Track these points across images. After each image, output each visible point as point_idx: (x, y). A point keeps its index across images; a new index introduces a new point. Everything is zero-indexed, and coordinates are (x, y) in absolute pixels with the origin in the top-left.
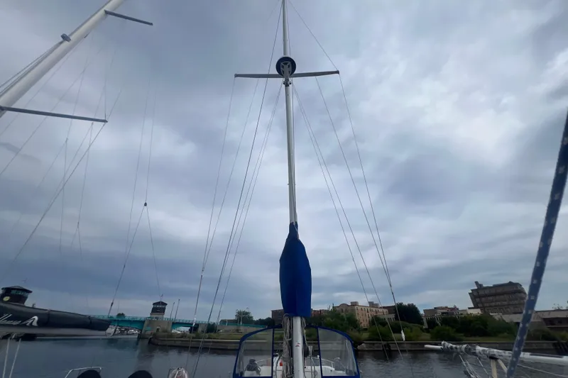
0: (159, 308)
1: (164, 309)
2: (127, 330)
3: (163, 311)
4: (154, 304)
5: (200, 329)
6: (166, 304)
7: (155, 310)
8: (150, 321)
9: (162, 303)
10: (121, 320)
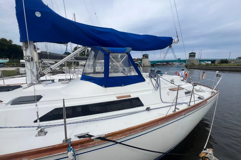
0: (192, 55)
1: (195, 55)
2: (182, 64)
3: (194, 56)
4: (189, 54)
5: (216, 62)
6: (195, 53)
7: (190, 56)
8: (188, 60)
9: (193, 53)
10: (179, 61)
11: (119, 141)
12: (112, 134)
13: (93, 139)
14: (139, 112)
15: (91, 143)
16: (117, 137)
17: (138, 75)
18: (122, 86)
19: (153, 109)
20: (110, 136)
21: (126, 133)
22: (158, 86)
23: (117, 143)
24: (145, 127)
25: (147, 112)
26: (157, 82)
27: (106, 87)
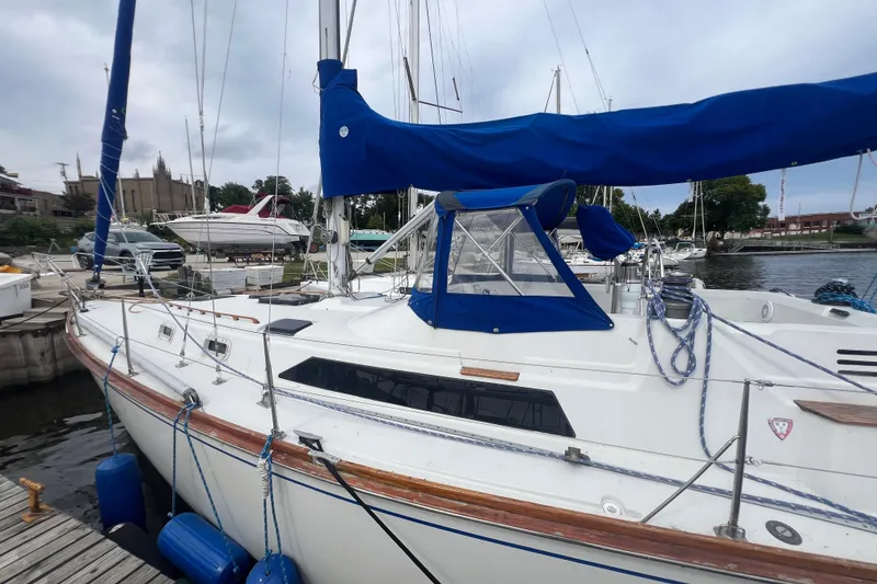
11: (367, 501)
12: (359, 471)
13: (311, 457)
14: (519, 450)
15: (305, 464)
16: (367, 486)
17: (572, 295)
18: (491, 332)
19: (599, 466)
20: (350, 472)
21: (399, 490)
22: (687, 368)
23: (359, 502)
24: (476, 507)
25: (562, 465)
26: (683, 344)
27: (436, 326)
